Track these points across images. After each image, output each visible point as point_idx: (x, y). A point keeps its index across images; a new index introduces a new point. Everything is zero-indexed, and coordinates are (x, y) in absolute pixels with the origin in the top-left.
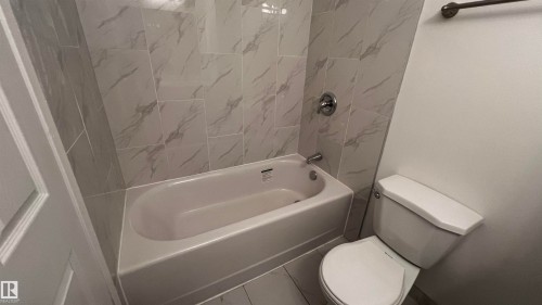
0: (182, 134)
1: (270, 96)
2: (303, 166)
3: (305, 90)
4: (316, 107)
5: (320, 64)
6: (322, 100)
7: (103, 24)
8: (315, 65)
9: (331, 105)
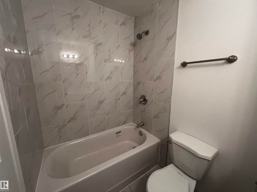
0: (76, 118)
1: (118, 97)
2: (135, 129)
3: (134, 94)
4: (139, 101)
5: (139, 83)
6: (141, 98)
7: (43, 73)
8: (137, 84)
9: (145, 100)
